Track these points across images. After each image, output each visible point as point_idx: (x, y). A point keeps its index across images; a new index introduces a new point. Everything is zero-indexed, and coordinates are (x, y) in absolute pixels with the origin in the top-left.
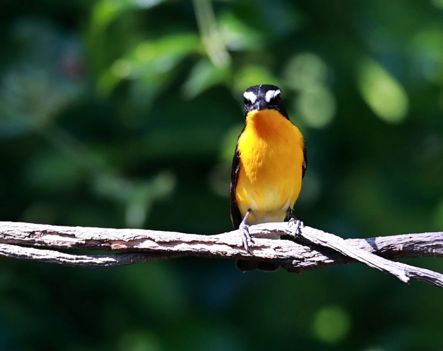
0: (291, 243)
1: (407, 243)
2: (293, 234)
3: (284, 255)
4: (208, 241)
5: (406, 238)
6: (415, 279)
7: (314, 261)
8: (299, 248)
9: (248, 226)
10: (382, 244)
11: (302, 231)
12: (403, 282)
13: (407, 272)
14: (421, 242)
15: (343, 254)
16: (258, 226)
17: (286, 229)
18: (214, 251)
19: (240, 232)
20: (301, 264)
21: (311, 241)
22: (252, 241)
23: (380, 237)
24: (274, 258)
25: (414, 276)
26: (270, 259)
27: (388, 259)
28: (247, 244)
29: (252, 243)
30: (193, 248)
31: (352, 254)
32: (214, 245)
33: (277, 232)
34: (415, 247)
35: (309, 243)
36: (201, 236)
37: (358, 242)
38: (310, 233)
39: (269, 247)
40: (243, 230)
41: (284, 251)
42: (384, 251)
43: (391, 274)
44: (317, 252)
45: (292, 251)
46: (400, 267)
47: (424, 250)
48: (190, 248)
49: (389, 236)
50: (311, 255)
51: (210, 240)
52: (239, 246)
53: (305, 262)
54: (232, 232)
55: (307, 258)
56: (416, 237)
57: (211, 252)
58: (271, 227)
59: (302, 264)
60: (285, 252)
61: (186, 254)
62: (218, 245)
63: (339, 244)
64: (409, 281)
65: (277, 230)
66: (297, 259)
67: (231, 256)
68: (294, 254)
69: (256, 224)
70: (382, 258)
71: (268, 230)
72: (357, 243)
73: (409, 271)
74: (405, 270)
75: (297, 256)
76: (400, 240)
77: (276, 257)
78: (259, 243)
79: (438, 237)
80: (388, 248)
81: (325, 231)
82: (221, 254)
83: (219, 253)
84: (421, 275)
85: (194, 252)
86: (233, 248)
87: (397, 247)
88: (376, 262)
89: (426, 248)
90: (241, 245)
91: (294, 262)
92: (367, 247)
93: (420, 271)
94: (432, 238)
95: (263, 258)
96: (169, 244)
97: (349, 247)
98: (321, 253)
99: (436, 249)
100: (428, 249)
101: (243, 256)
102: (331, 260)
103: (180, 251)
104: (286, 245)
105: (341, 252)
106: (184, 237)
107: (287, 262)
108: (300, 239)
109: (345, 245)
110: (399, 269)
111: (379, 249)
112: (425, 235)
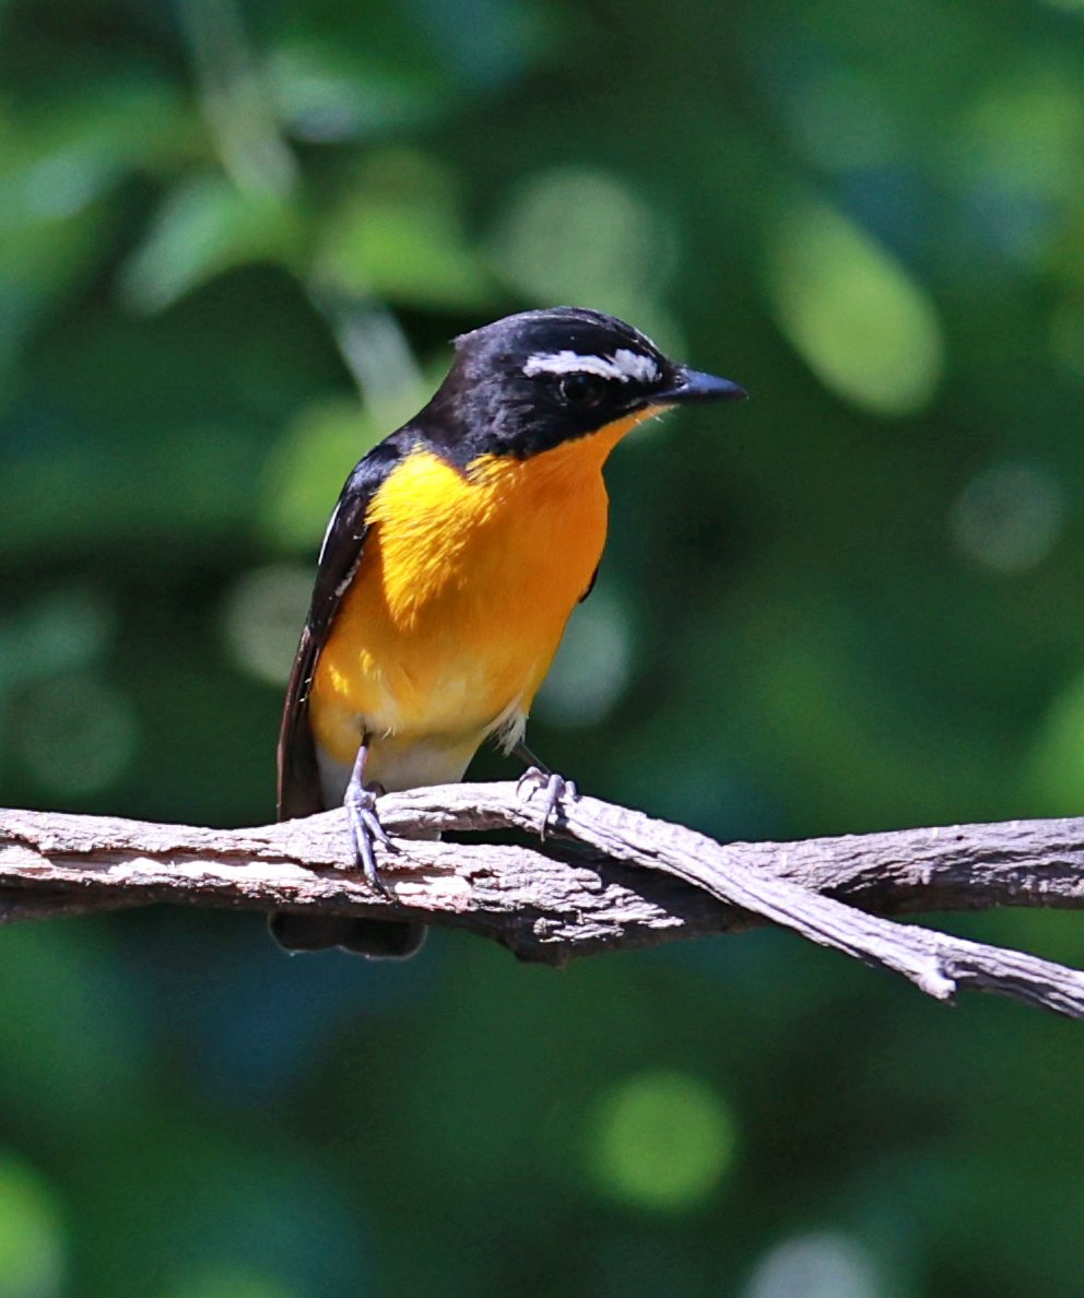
0: (528, 857)
1: (945, 857)
2: (537, 824)
3: (502, 902)
4: (232, 848)
5: (942, 840)
6: (973, 986)
7: (610, 923)
8: (560, 876)
10: (857, 861)
11: (567, 814)
12: (931, 998)
13: (948, 962)
14: (998, 856)
15: (718, 896)
16: (411, 797)
17: (512, 807)
18: (251, 885)
20: (564, 933)
21: (599, 849)
23: (849, 837)
24: (466, 912)
25: (972, 978)
26: (452, 913)
27: (878, 915)
28: (373, 859)
29: (389, 858)
30: (178, 874)
31: (746, 896)
32: (254, 865)
33: (479, 816)
34: (976, 873)
35: (592, 858)
36: (205, 830)
37: (771, 855)
38: (594, 820)
39: (450, 871)
40: (359, 812)
41: (503, 885)
42: (862, 885)
43: (890, 968)
44: (620, 891)
45: (533, 885)
46: (920, 942)
47: (1007, 885)
48: (164, 875)
49: (884, 834)
50: (603, 899)
51: (237, 847)
52: (343, 867)
53: (579, 925)
54: (317, 818)
55: (585, 910)
56: (980, 837)
57: (240, 891)
58: (458, 799)
59: (569, 932)
60: (506, 889)
61: (151, 895)
62: (264, 864)
63: (701, 861)
64: (952, 995)
65: (479, 810)
66: (551, 914)
67: (311, 904)
68: (539, 897)
70: (856, 910)
71: (447, 811)
72: (768, 858)
73: (952, 960)
74: (938, 955)
75: (549, 903)
76: (920, 846)
77: (473, 908)
78: (414, 856)
79: (1059, 835)
80: (880, 877)
81: (651, 816)
82: (277, 896)
83: (272, 892)
84: (997, 973)
85: (179, 889)
86: (321, 877)
87: (912, 873)
88: (834, 927)
89: (1015, 875)
91: (540, 924)
92: (804, 870)
93: (994, 959)
94: (1037, 840)
95: (427, 910)
96: (88, 862)
97: (739, 870)
98: (636, 894)
99: (1051, 881)
100: (1023, 881)
101: (355, 903)
102: (673, 918)
103: (129, 885)
104: (510, 866)
105: (710, 890)
106: (144, 836)
107: (514, 926)
108: (560, 841)
109: (723, 864)
110: (918, 950)
111: (846, 880)
112: (1011, 829)
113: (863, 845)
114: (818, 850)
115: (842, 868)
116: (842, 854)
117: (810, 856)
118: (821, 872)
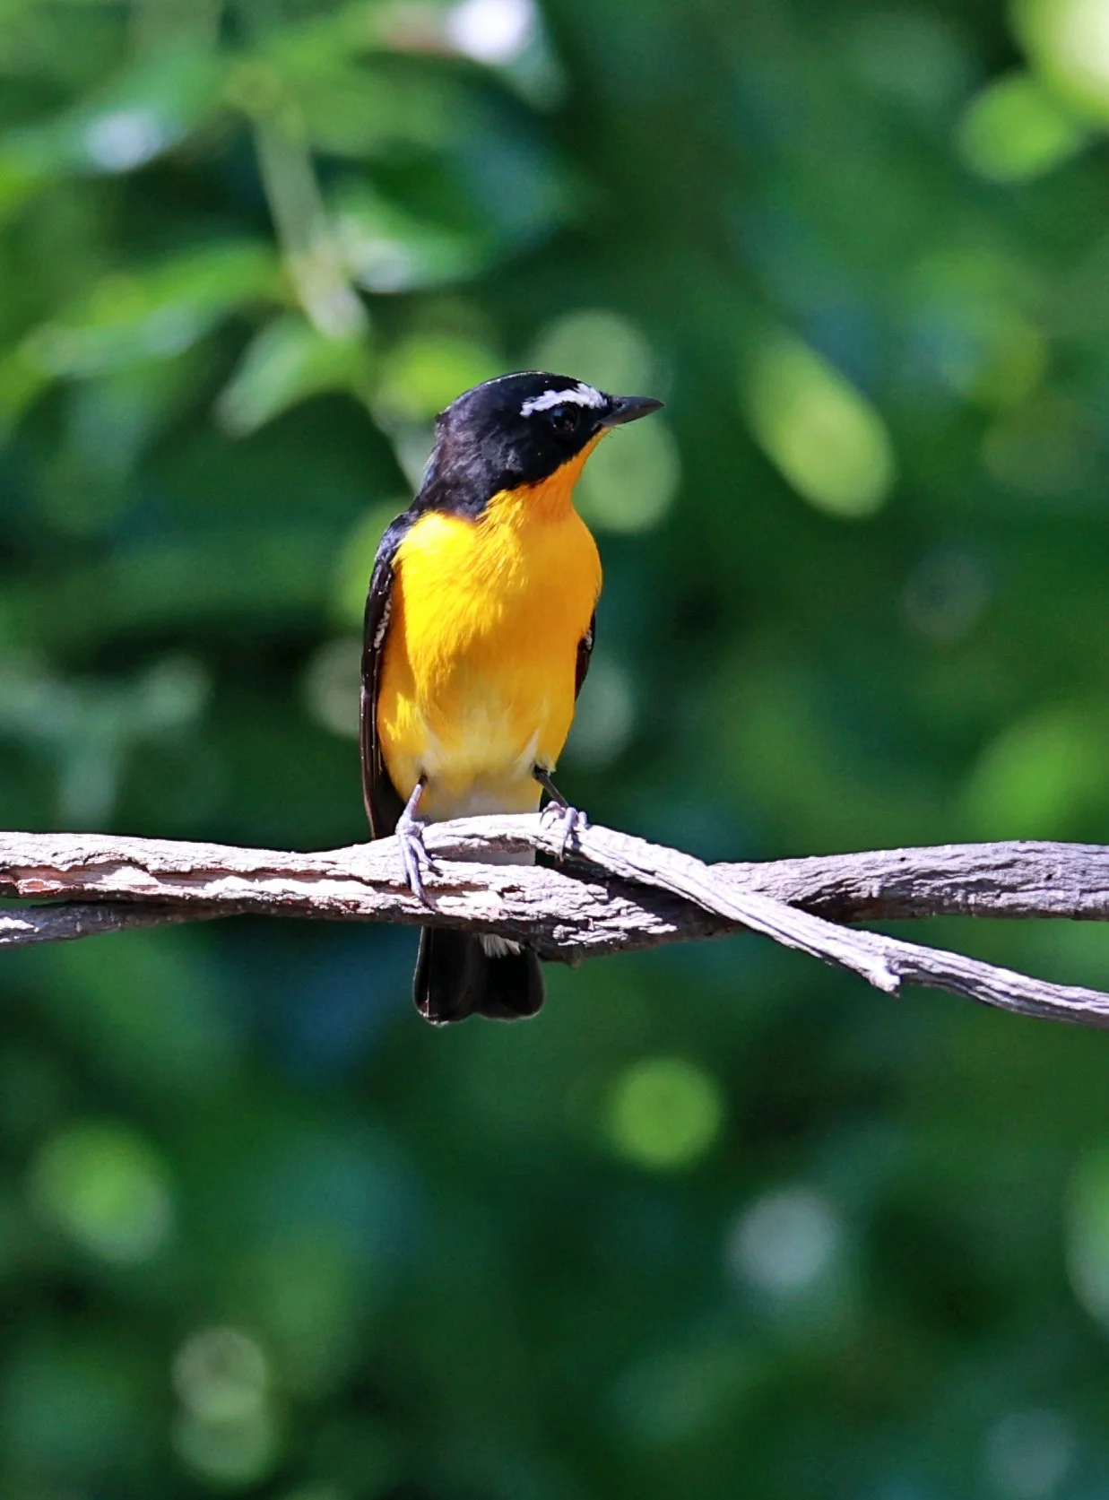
0: (548, 875)
1: (891, 875)
2: (556, 848)
3: (528, 912)
4: (305, 869)
6: (914, 982)
7: (616, 929)
8: (575, 890)
9: (421, 825)
10: (819, 878)
11: (581, 840)
12: (880, 990)
13: (893, 962)
14: (934, 874)
15: (704, 907)
16: (452, 826)
17: (536, 834)
18: (321, 899)
19: (397, 842)
20: (578, 937)
21: (607, 869)
22: (432, 869)
23: (811, 858)
24: (498, 920)
25: (913, 974)
26: (486, 921)
27: (837, 922)
28: (420, 877)
29: (433, 877)
30: (261, 890)
31: (727, 907)
32: (323, 882)
33: (509, 842)
34: (916, 888)
35: (601, 876)
36: (282, 854)
37: (747, 874)
38: (604, 845)
39: (485, 887)
40: (407, 839)
41: (528, 898)
42: (823, 898)
43: (846, 966)
44: (626, 903)
45: (553, 898)
46: (870, 944)
47: (942, 898)
48: (250, 890)
49: (840, 857)
50: (610, 909)
51: (310, 868)
52: (396, 884)
53: (591, 931)
54: (374, 843)
55: (595, 919)
56: (921, 858)
57: (312, 903)
58: (491, 828)
59: (583, 937)
60: (531, 902)
61: (239, 907)
62: (332, 882)
63: (691, 878)
64: (897, 988)
65: (509, 838)
66: (568, 922)
67: (371, 914)
68: (558, 908)
69: (447, 820)
70: (818, 918)
71: (482, 838)
72: (744, 876)
73: (896, 959)
74: (885, 955)
75: (566, 913)
76: (869, 866)
77: (504, 917)
78: (454, 875)
79: (984, 857)
80: (838, 892)
81: (650, 841)
82: (343, 907)
83: (338, 904)
84: (934, 970)
85: (263, 902)
86: (379, 892)
87: (863, 888)
88: (799, 932)
89: (948, 890)
90: (403, 880)
91: (559, 930)
92: (775, 886)
93: (930, 958)
94: (967, 861)
95: (466, 919)
96: (189, 880)
97: (721, 886)
98: (638, 905)
99: (978, 895)
100: (955, 894)
101: (407, 914)
102: (668, 925)
103: (222, 899)
104: (534, 883)
105: (697, 902)
106: (233, 858)
107: (537, 932)
108: (573, 863)
109: (708, 880)
110: (869, 951)
111: (809, 894)
112: (945, 852)
113: (823, 865)
114: (786, 869)
115: (806, 884)
116: (806, 872)
117: (780, 874)
118: (789, 887)
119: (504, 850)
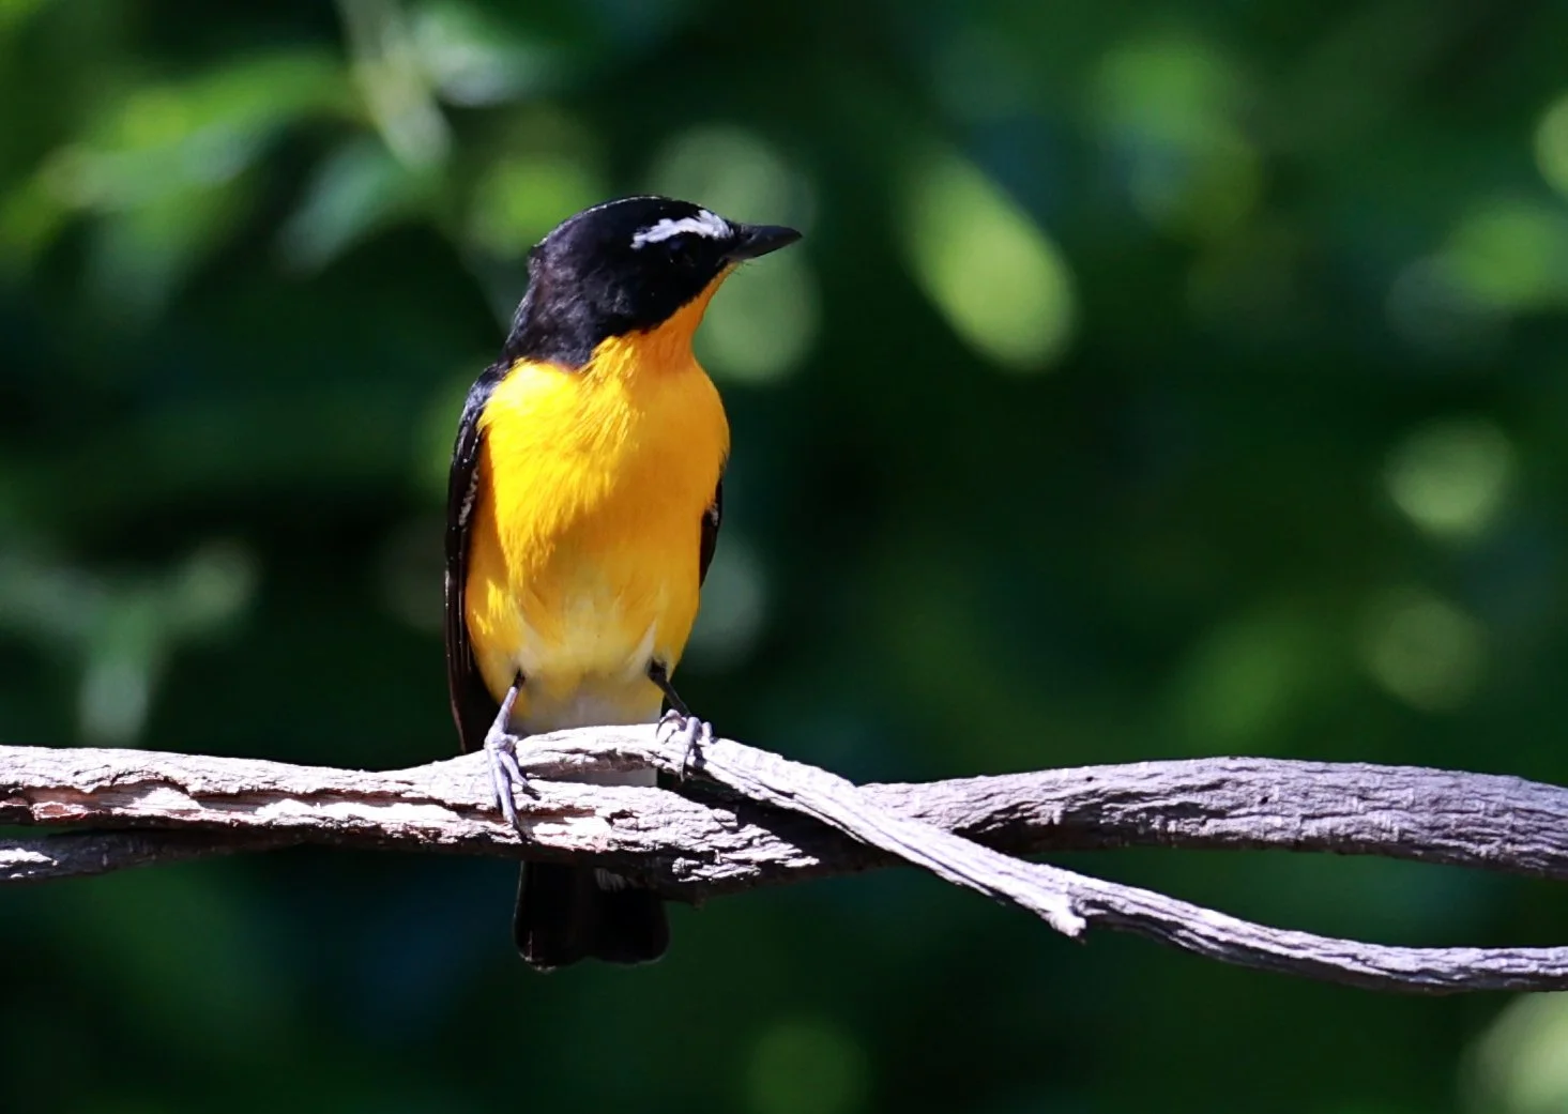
0: (667, 798)
1: (1075, 798)
2: (675, 766)
3: (642, 842)
4: (377, 790)
5: (1073, 781)
6: (1104, 924)
7: (747, 862)
8: (698, 816)
9: (514, 739)
10: (989, 801)
11: (705, 756)
12: (1062, 935)
13: (1078, 900)
14: (1126, 797)
15: (853, 836)
16: (551, 740)
17: (651, 749)
18: (395, 826)
19: (486, 758)
20: (702, 872)
21: (737, 790)
22: (527, 790)
23: (982, 778)
24: (606, 852)
25: (1101, 915)
26: (592, 853)
27: (1011, 854)
28: (512, 800)
29: (528, 800)
30: (323, 816)
31: (881, 836)
32: (398, 806)
33: (618, 757)
34: (1105, 813)
35: (729, 800)
36: (350, 773)
37: (905, 796)
38: (733, 762)
39: (590, 812)
40: (498, 754)
41: (642, 826)
42: (994, 826)
43: (1022, 907)
44: (757, 831)
45: (673, 825)
46: (1051, 880)
47: (1137, 825)
49: (1016, 776)
50: (740, 839)
51: (382, 790)
52: (485, 808)
53: (717, 865)
54: (458, 760)
55: (723, 850)
56: (1111, 777)
57: (385, 832)
58: (598, 741)
59: (708, 871)
60: (645, 830)
61: (297, 836)
62: (408, 805)
63: (838, 803)
64: (1082, 932)
65: (619, 753)
66: (690, 854)
67: (455, 843)
68: (677, 837)
70: (988, 850)
71: (587, 753)
72: (900, 799)
73: (1083, 898)
74: (1069, 893)
75: (687, 844)
76: (1051, 787)
77: (614, 848)
78: (553, 797)
79: (1188, 776)
80: (1012, 818)
81: (787, 757)
82: (421, 836)
83: (415, 832)
84: (1126, 912)
85: (325, 829)
86: (464, 818)
87: (1043, 814)
88: (966, 866)
89: (1144, 815)
90: (492, 803)
91: (679, 863)
92: (937, 811)
93: (1123, 897)
94: (1166, 781)
95: (568, 851)
96: (236, 804)
97: (873, 811)
98: (774, 834)
99: (1179, 821)
100: (1152, 821)
101: (498, 844)
102: (809, 857)
103: (276, 826)
104: (649, 807)
105: (844, 831)
106: (290, 778)
107: (653, 866)
108: (697, 782)
109: (858, 804)
110: (1049, 889)
111: (977, 820)
112: (1140, 770)
113: (996, 786)
114: (951, 791)
115: (974, 809)
116: (974, 795)
117: (942, 797)
118: (954, 812)
119: (617, 768)
